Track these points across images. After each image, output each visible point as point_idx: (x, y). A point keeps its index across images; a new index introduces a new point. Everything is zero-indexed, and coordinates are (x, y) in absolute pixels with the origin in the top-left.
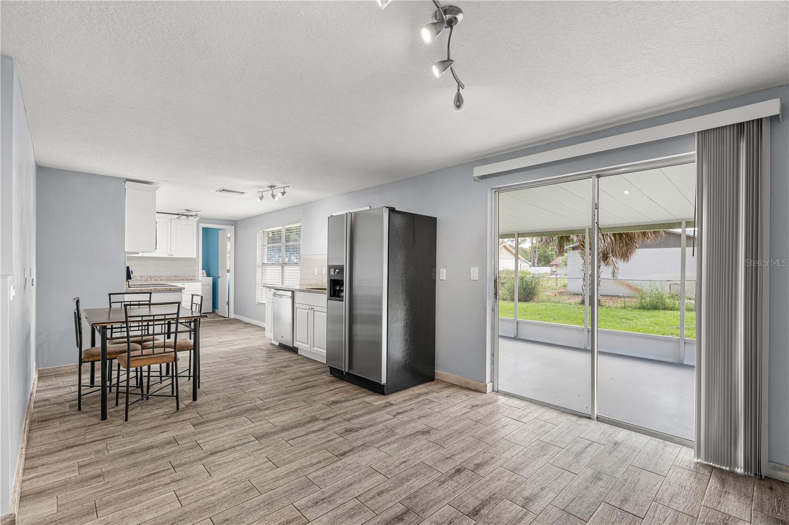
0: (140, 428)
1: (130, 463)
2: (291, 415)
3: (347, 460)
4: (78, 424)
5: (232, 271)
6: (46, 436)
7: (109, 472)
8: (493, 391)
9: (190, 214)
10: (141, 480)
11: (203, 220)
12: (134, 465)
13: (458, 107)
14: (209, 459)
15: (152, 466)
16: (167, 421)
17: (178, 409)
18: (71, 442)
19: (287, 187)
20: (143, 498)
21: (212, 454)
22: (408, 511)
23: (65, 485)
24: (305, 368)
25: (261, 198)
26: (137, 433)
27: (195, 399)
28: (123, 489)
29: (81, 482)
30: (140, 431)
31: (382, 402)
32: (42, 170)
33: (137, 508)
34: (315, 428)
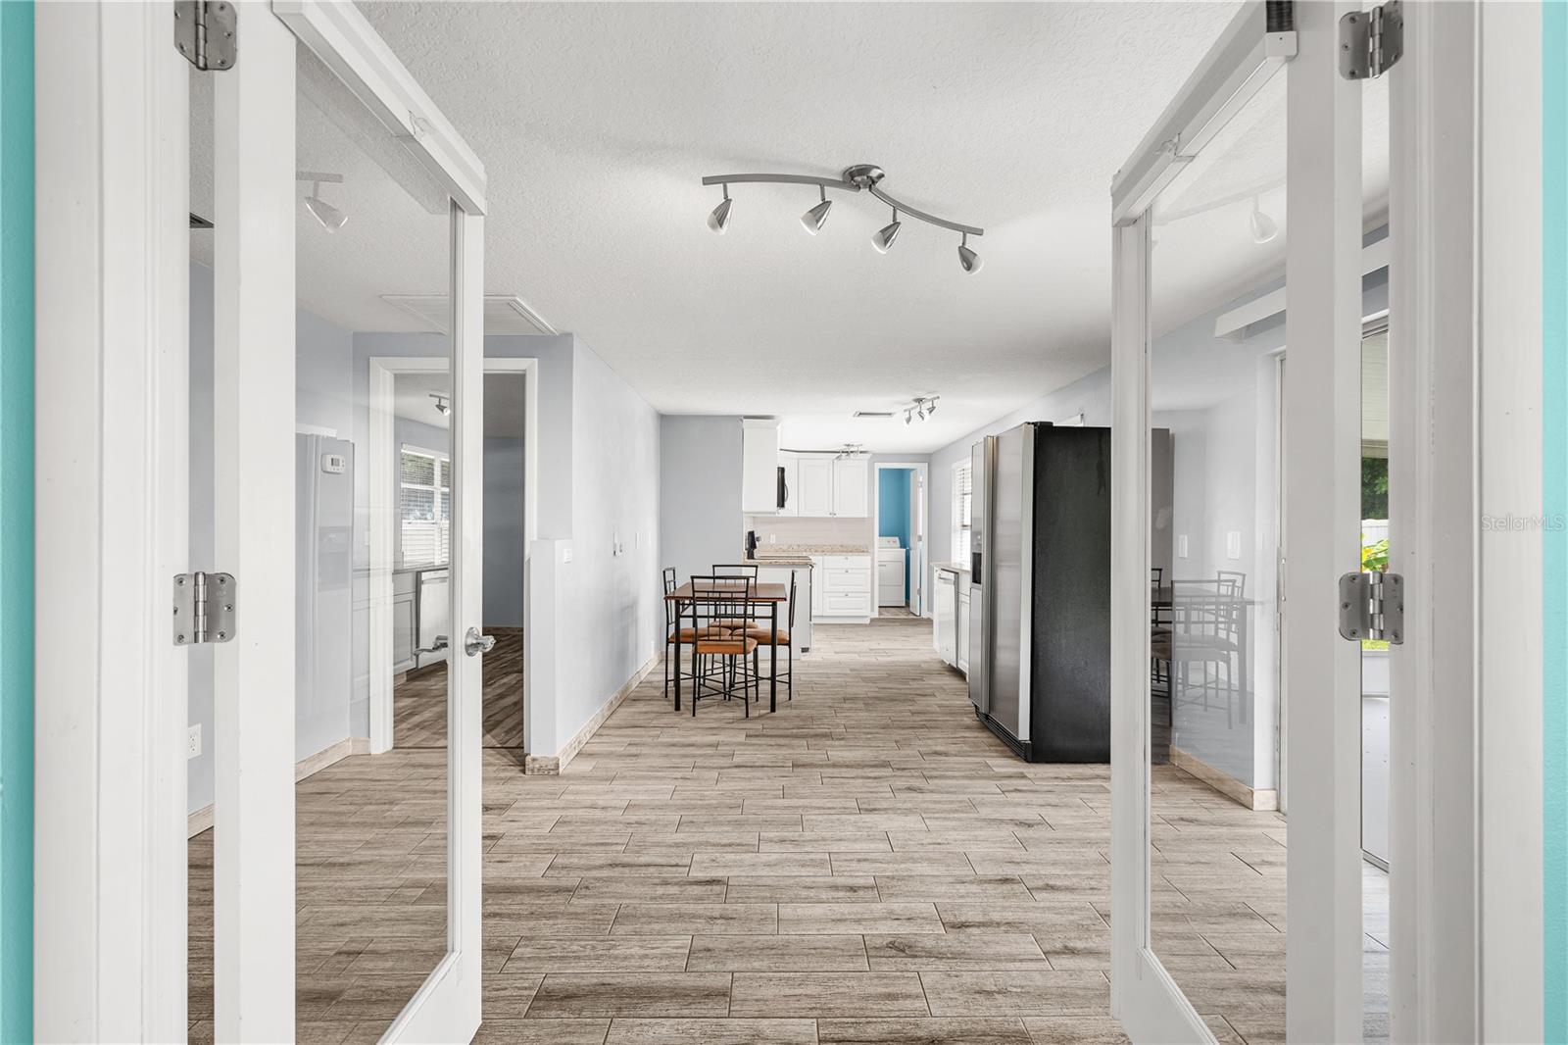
0: (700, 725)
1: (664, 752)
2: (861, 752)
3: (868, 818)
4: (656, 709)
5: (925, 538)
6: (625, 714)
7: (645, 755)
8: (1278, 810)
9: (852, 449)
10: (661, 769)
11: (878, 456)
12: (666, 756)
13: (969, 267)
14: (729, 770)
15: (679, 761)
16: (729, 726)
17: (747, 716)
18: (638, 723)
19: (935, 398)
20: (650, 782)
21: (736, 767)
22: (872, 888)
23: (609, 755)
24: (951, 702)
25: (909, 420)
26: (692, 729)
27: (773, 710)
28: (642, 771)
29: (621, 756)
30: (696, 728)
31: (1015, 770)
32: (666, 421)
33: (638, 788)
34: (872, 775)
